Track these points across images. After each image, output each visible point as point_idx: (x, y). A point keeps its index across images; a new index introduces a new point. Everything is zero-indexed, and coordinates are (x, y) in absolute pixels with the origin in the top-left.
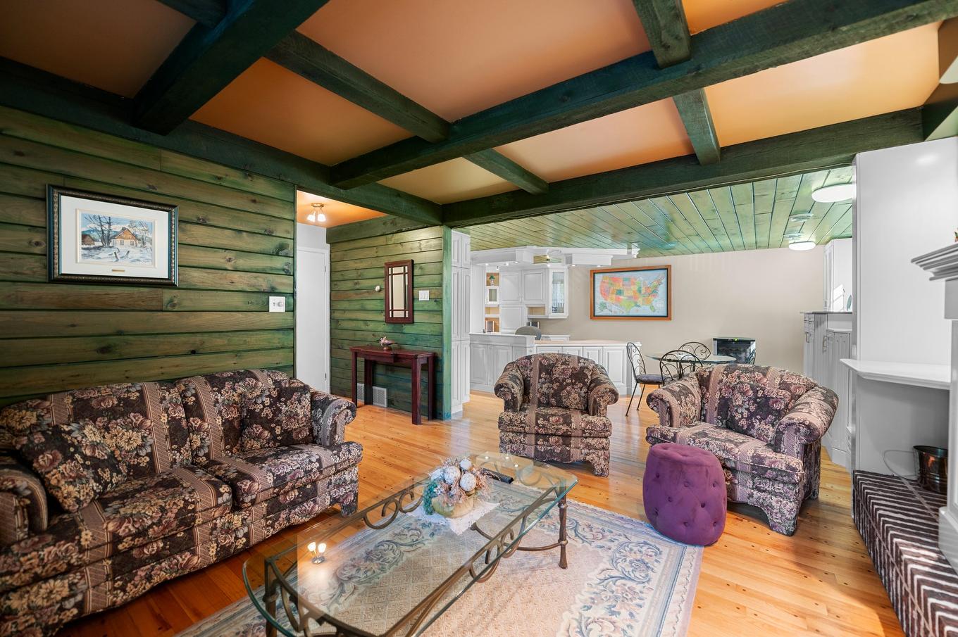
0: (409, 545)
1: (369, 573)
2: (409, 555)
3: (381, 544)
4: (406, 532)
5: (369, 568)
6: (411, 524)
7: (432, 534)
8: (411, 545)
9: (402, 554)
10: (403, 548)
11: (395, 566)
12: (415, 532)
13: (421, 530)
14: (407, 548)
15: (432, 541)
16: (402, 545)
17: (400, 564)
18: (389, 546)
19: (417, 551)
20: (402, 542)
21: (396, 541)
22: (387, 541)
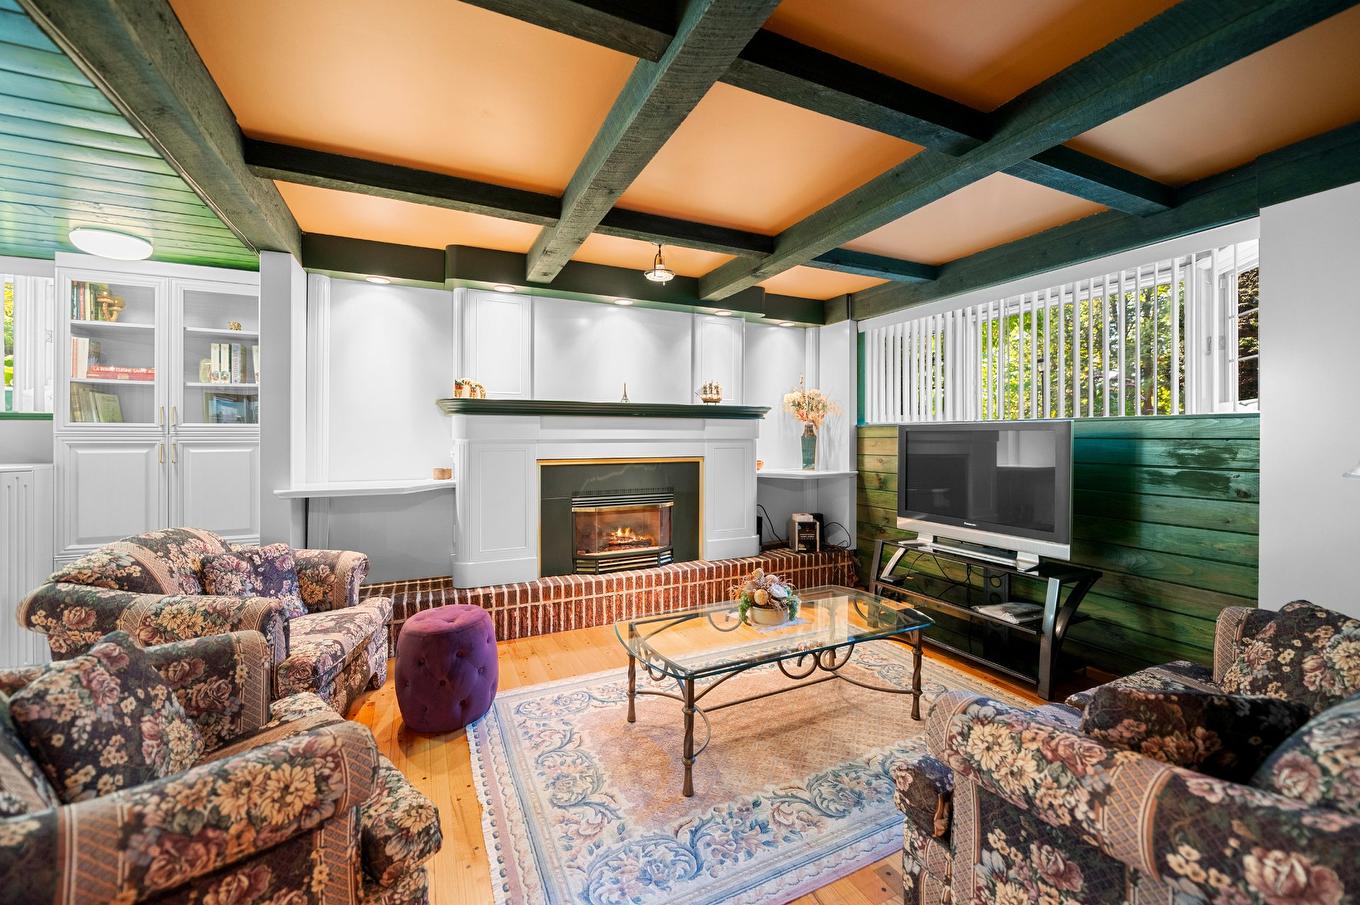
0: (797, 798)
1: (853, 775)
2: (797, 782)
3: (842, 814)
4: (798, 824)
5: (854, 782)
6: (786, 839)
7: (756, 804)
8: (793, 796)
9: (810, 787)
10: (806, 795)
11: (821, 774)
12: (781, 819)
13: (771, 821)
14: (800, 794)
15: (760, 794)
16: (807, 802)
17: (813, 775)
18: (828, 806)
19: (786, 785)
20: (806, 806)
21: (817, 813)
22: (831, 816)
